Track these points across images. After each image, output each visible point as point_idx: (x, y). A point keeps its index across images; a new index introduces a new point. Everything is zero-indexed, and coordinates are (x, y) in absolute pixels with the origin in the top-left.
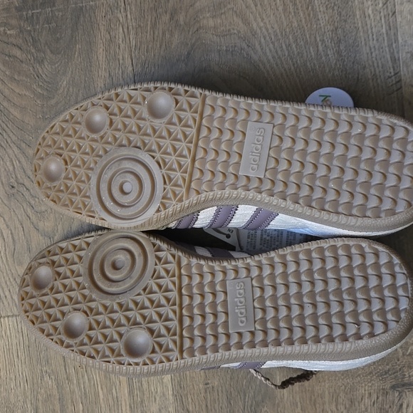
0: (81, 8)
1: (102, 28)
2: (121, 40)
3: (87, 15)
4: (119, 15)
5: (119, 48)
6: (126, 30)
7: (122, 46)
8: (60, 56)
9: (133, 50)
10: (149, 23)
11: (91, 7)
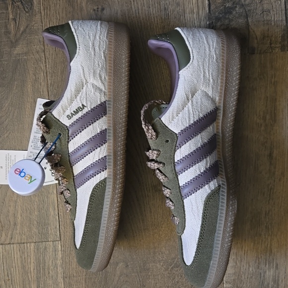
0: (19, 60)
1: (31, 72)
2: (42, 80)
3: (22, 64)
4: (42, 65)
5: (41, 85)
6: (45, 74)
7: (43, 84)
8: (4, 88)
9: (49, 86)
10: (60, 70)
11: (25, 59)
